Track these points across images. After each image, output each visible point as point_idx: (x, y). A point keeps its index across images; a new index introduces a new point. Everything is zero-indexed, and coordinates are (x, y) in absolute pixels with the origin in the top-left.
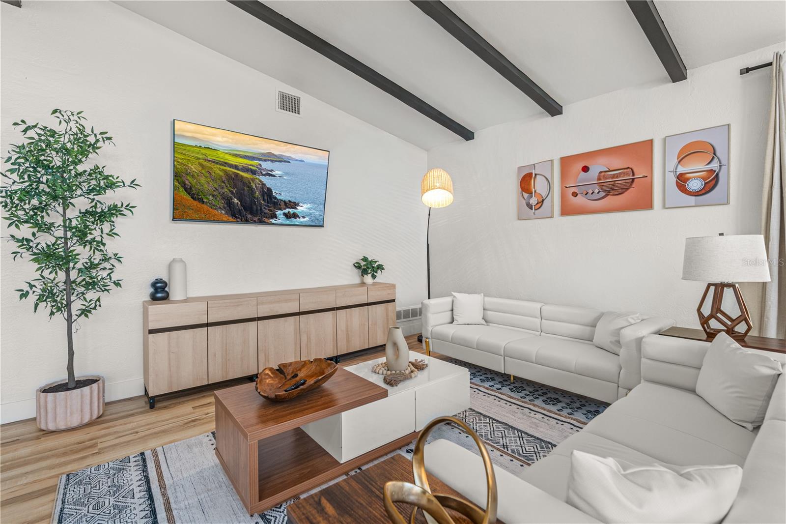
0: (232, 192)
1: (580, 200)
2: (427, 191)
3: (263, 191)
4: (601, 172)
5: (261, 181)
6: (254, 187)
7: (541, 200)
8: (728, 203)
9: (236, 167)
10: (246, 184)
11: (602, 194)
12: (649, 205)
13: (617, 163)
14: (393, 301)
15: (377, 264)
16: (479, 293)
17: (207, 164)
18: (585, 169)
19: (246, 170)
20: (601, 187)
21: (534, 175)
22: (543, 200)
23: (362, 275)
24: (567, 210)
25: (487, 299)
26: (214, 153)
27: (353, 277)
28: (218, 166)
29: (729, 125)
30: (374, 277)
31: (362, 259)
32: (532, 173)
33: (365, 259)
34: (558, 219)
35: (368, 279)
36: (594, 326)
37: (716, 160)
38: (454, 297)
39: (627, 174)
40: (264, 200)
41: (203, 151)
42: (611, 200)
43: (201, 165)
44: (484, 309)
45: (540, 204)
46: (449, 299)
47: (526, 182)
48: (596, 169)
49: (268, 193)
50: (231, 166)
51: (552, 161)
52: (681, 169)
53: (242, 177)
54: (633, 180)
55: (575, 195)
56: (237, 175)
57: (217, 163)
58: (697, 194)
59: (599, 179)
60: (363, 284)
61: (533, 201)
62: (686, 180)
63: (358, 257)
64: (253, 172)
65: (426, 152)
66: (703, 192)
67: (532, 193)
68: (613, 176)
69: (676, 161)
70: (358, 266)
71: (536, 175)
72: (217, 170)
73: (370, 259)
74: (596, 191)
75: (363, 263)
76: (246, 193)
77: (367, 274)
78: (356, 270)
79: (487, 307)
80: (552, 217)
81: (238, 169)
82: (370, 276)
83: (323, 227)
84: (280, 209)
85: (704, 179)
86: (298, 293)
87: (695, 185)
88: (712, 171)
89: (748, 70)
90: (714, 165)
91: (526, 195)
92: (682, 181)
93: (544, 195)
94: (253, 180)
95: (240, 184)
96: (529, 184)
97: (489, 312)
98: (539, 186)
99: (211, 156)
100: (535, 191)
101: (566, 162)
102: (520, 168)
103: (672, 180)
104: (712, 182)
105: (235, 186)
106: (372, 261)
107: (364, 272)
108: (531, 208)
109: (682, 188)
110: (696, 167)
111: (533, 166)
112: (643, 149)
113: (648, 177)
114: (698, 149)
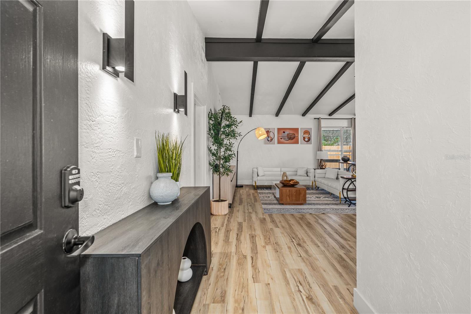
1: (282, 140)
8: (311, 144)
11: (288, 139)
12: (298, 143)
13: (291, 132)
16: (261, 167)
18: (284, 132)
20: (288, 137)
22: (272, 139)
24: (279, 142)
25: (264, 168)
29: (312, 128)
32: (269, 131)
34: (277, 145)
36: (297, 171)
39: (294, 135)
42: (290, 141)
44: (264, 171)
48: (287, 132)
51: (275, 128)
52: (304, 136)
54: (295, 137)
58: (307, 142)
59: (287, 135)
61: (269, 139)
67: (269, 137)
68: (291, 135)
69: (303, 134)
80: (275, 144)
85: (308, 138)
87: (306, 140)
88: (309, 137)
89: (315, 119)
90: (310, 136)
91: (267, 137)
92: (304, 138)
93: (273, 138)
96: (268, 134)
98: (271, 135)
101: (279, 130)
102: (266, 129)
103: (302, 138)
104: (309, 139)
108: (269, 141)
109: (304, 140)
110: (306, 136)
111: (269, 129)
112: (297, 130)
113: (298, 136)
114: (307, 132)
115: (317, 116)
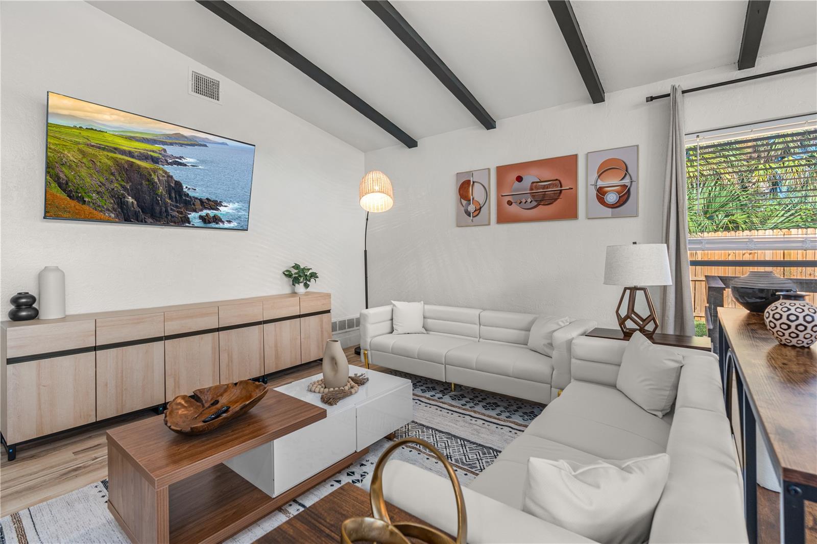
0: (124, 188)
1: (515, 209)
2: (366, 194)
3: (170, 186)
4: (533, 183)
5: (166, 172)
6: (156, 180)
7: (478, 207)
8: (637, 215)
9: (130, 154)
10: (145, 176)
11: (534, 203)
12: (576, 216)
13: (547, 174)
14: (328, 311)
15: (310, 271)
16: (419, 301)
17: (90, 150)
18: (519, 179)
19: (145, 157)
20: (533, 196)
21: (472, 183)
22: (481, 208)
23: (293, 284)
24: (503, 218)
25: (427, 307)
26: (100, 136)
27: (282, 286)
28: (106, 153)
29: (637, 146)
30: (306, 286)
31: (293, 267)
32: (470, 181)
33: (296, 267)
34: (495, 227)
35: (300, 288)
36: (529, 330)
37: (628, 176)
38: (394, 305)
39: (556, 186)
40: (170, 198)
41: (85, 134)
42: (542, 210)
43: (81, 151)
44: (424, 318)
45: (477, 212)
46: (388, 308)
47: (465, 189)
48: (530, 178)
49: (176, 189)
50: (123, 152)
51: (489, 169)
52: (600, 183)
53: (139, 167)
54: (561, 191)
55: (510, 203)
56: (131, 164)
57: (104, 149)
58: (613, 206)
59: (531, 189)
60: (294, 293)
61: (471, 208)
62: (604, 193)
63: (288, 264)
64: (155, 160)
65: (364, 154)
66: (618, 204)
67: (470, 200)
68: (544, 187)
69: (596, 175)
70: (288, 274)
71: (474, 182)
72: (104, 158)
73: (302, 267)
74: (529, 200)
75: (294, 271)
76: (145, 189)
77: (299, 283)
78: (286, 279)
79: (427, 315)
80: (489, 224)
81: (133, 157)
82: (302, 285)
83: (247, 230)
84: (195, 211)
85: (619, 193)
86: (217, 307)
87: (612, 198)
88: (625, 186)
89: (652, 99)
90: (627, 181)
91: (464, 202)
92: (601, 193)
93: (481, 203)
94: (155, 171)
95: (136, 176)
96: (468, 192)
97: (429, 321)
98: (477, 193)
99: (96, 139)
100: (473, 199)
101: (502, 171)
102: (458, 175)
103: (593, 192)
104: (625, 195)
105: (129, 179)
106: (304, 268)
107: (296, 281)
108: (469, 215)
109: (601, 200)
110: (612, 181)
111: (471, 173)
112: (569, 163)
113: (574, 189)
114: (615, 166)
115: (663, 87)
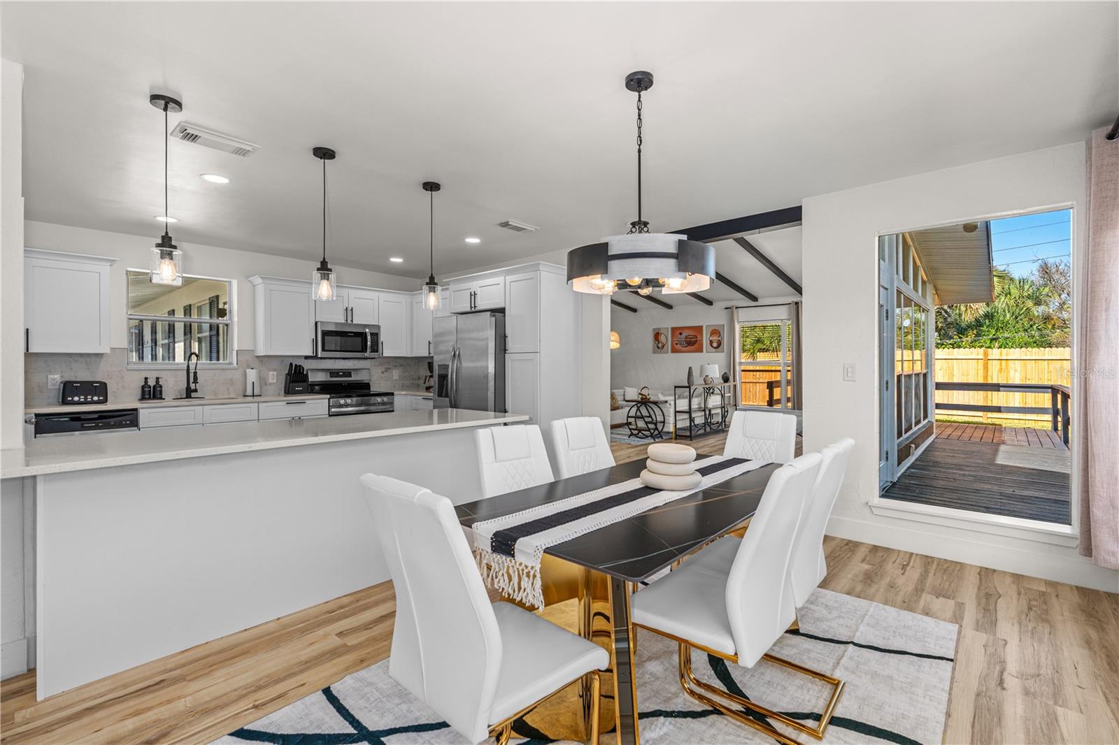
1: (678, 347)
4: (686, 336)
11: (687, 345)
12: (702, 352)
13: (692, 333)
18: (681, 334)
20: (686, 342)
24: (674, 351)
34: (670, 354)
39: (695, 338)
42: (690, 348)
46: (622, 390)
47: (657, 336)
48: (685, 334)
51: (668, 328)
52: (711, 339)
54: (697, 340)
55: (677, 344)
58: (715, 348)
59: (686, 338)
61: (660, 345)
68: (690, 338)
74: (684, 343)
80: (668, 353)
88: (719, 340)
89: (727, 308)
90: (720, 338)
92: (711, 342)
98: (662, 338)
101: (674, 329)
102: (654, 329)
103: (709, 342)
104: (719, 345)
108: (659, 348)
109: (712, 346)
110: (715, 338)
111: (659, 329)
112: (700, 329)
113: (702, 340)
114: (715, 332)
115: (732, 304)
